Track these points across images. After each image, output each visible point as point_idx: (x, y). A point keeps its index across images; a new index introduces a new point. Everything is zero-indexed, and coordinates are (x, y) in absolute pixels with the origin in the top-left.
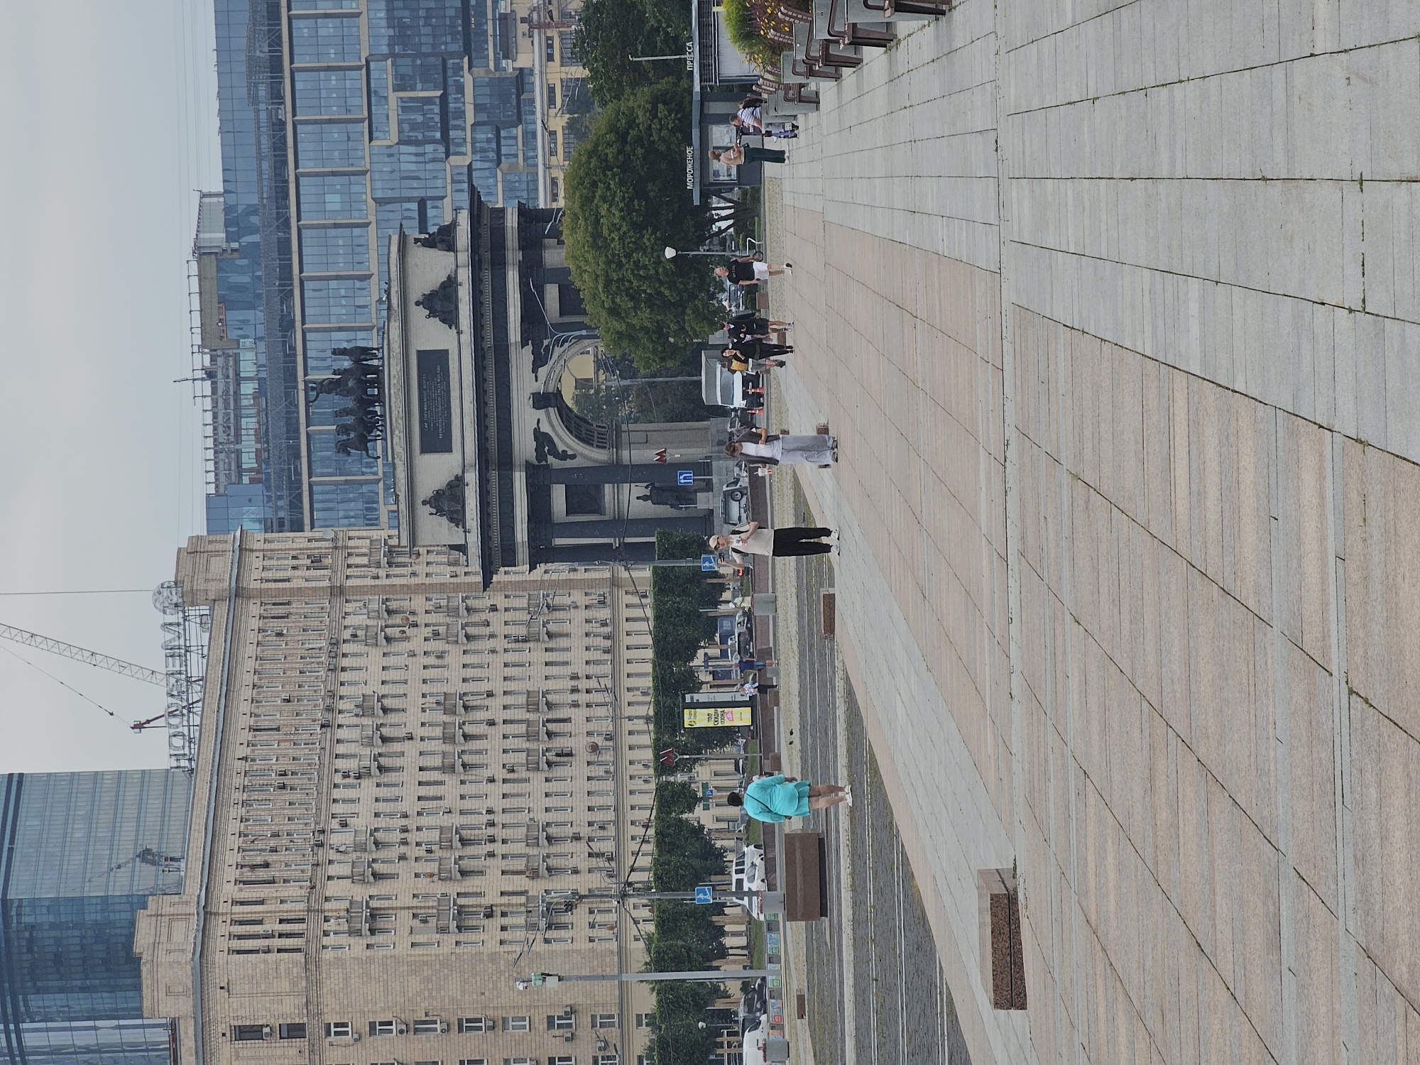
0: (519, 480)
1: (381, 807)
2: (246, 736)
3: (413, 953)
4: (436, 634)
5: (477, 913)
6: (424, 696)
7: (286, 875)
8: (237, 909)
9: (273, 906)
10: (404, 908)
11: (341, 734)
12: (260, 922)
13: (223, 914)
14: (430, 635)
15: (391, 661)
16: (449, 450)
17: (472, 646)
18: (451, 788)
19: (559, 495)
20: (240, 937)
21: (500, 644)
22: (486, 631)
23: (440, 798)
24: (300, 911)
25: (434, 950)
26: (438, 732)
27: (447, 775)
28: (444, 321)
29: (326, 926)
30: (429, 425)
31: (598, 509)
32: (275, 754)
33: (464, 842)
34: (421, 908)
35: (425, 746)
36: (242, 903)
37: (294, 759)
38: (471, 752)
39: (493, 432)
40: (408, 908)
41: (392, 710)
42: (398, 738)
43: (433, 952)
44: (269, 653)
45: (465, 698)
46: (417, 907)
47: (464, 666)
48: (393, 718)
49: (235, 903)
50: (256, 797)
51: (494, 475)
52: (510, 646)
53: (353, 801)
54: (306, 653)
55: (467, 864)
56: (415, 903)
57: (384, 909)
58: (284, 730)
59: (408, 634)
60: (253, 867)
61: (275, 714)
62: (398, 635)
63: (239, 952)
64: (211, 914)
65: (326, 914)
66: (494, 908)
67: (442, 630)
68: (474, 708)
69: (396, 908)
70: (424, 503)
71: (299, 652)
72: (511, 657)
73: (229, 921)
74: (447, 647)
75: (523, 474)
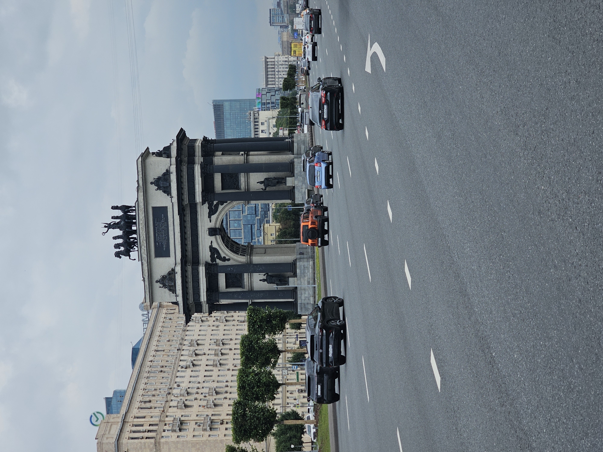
0: (202, 270)
1: (192, 379)
2: (153, 353)
3: (193, 440)
4: (217, 319)
5: (218, 422)
6: (211, 340)
7: (156, 405)
8: (136, 420)
9: (148, 419)
10: (193, 420)
11: (183, 353)
12: (142, 425)
13: (130, 422)
14: (215, 320)
15: (202, 328)
16: (168, 255)
17: (227, 323)
18: (215, 372)
19: (222, 279)
20: (134, 432)
21: (236, 323)
22: (232, 319)
23: (211, 376)
24: (157, 421)
25: (201, 439)
26: (213, 352)
27: (214, 368)
28: (164, 192)
29: (165, 427)
30: (159, 243)
31: (241, 285)
32: (160, 360)
33: (217, 393)
34: (199, 420)
35: (209, 357)
36: (138, 418)
37: (167, 361)
38: (224, 360)
39: (189, 247)
40: (194, 420)
41: (200, 345)
42: (201, 354)
43: (200, 439)
44: (166, 325)
45: (223, 341)
46: (197, 420)
47: (224, 330)
48: (200, 347)
49: (135, 417)
50: (152, 375)
51: (189, 268)
52: (239, 324)
53: (183, 377)
54: (177, 325)
55: (216, 402)
56: (197, 418)
57: (186, 420)
58: (166, 351)
59: (208, 319)
60: (145, 402)
61: (164, 345)
62: (205, 320)
63: (132, 438)
64: (126, 422)
65: (166, 422)
66: (224, 420)
67: (219, 318)
68: (226, 344)
69: (190, 420)
70: (157, 282)
71: (175, 325)
72: (239, 327)
73: (131, 425)
74: (220, 324)
75: (204, 268)
